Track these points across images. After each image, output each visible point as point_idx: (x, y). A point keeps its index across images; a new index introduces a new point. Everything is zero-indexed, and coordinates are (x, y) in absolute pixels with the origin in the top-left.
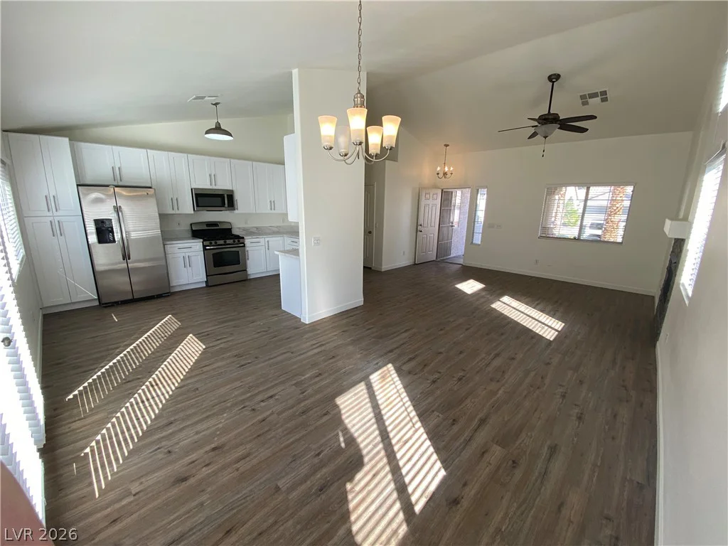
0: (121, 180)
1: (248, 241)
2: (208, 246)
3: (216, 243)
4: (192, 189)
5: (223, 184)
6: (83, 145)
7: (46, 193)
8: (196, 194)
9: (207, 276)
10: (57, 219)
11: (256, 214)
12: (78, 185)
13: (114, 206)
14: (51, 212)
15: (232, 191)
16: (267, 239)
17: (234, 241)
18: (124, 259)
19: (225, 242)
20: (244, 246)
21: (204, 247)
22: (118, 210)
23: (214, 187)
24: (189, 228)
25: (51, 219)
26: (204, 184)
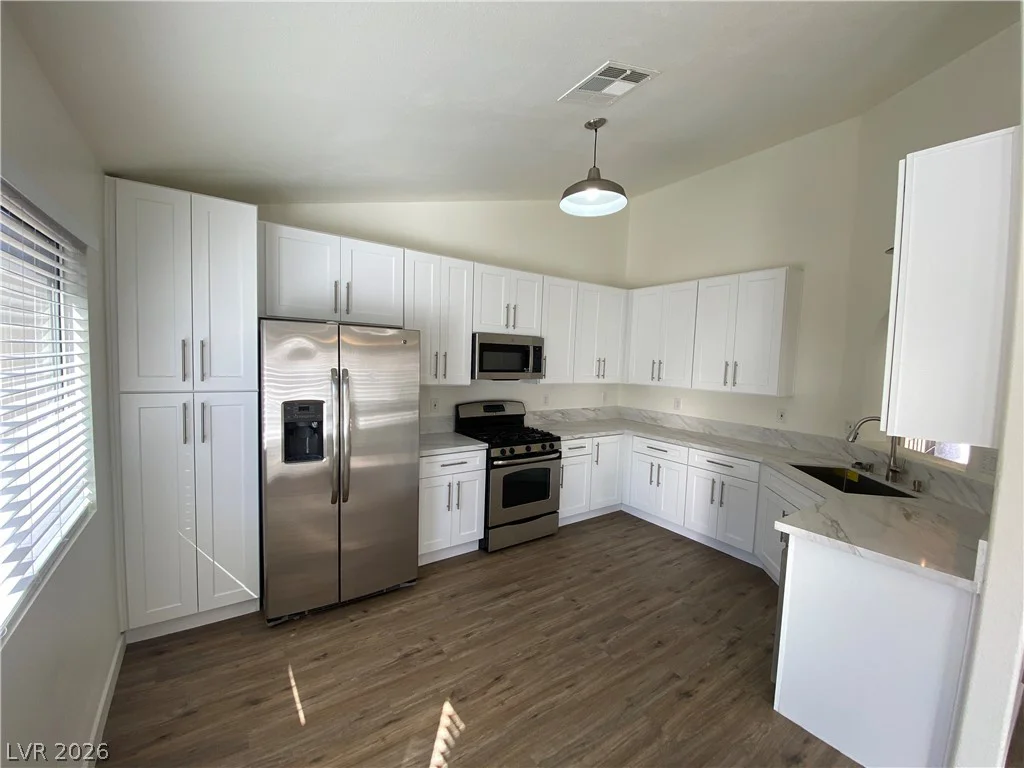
0: (348, 311)
1: (565, 446)
2: (498, 459)
3: (512, 451)
4: (474, 335)
5: (526, 327)
6: (285, 231)
7: (186, 335)
8: (481, 345)
9: (487, 528)
10: (200, 399)
11: (574, 384)
12: (260, 319)
13: (333, 370)
14: (189, 380)
15: (541, 340)
16: (597, 440)
17: (544, 447)
18: (333, 502)
19: (528, 449)
20: (560, 458)
21: (490, 460)
22: (339, 378)
23: (511, 331)
24: (451, 413)
25: (187, 398)
26: (495, 325)
